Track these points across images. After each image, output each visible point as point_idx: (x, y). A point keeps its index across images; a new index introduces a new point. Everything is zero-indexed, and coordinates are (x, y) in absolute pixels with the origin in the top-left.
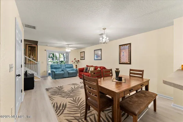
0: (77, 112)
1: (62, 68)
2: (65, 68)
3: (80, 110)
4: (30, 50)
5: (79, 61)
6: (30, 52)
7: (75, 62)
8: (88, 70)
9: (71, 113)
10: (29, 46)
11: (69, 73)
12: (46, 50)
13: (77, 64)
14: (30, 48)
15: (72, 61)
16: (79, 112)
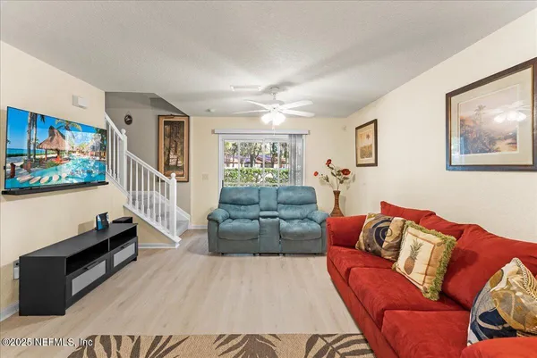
1: (263, 203)
2: (273, 204)
4: (170, 136)
5: (346, 172)
6: (168, 140)
7: (331, 177)
8: (388, 240)
10: (166, 123)
11: (282, 235)
12: (213, 132)
13: (342, 188)
14: (168, 128)
15: (316, 174)
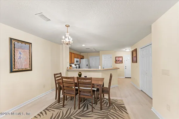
0: (112, 113)
3: (108, 113)
9: (116, 116)
16: (110, 112)
